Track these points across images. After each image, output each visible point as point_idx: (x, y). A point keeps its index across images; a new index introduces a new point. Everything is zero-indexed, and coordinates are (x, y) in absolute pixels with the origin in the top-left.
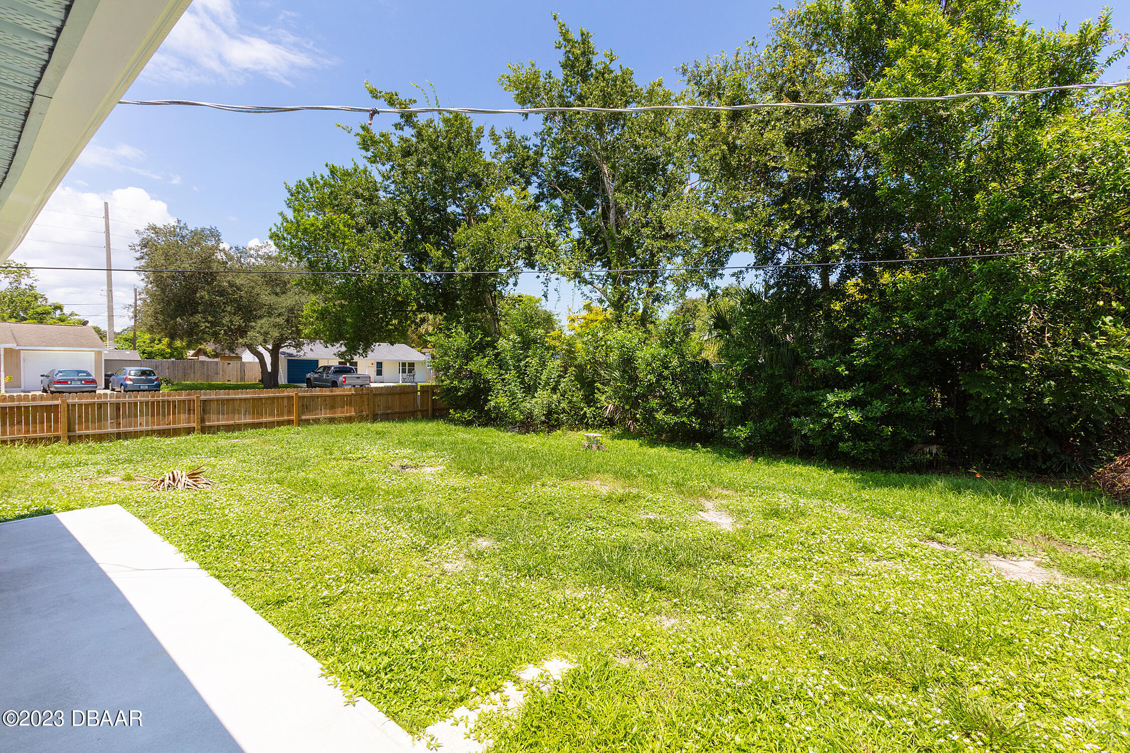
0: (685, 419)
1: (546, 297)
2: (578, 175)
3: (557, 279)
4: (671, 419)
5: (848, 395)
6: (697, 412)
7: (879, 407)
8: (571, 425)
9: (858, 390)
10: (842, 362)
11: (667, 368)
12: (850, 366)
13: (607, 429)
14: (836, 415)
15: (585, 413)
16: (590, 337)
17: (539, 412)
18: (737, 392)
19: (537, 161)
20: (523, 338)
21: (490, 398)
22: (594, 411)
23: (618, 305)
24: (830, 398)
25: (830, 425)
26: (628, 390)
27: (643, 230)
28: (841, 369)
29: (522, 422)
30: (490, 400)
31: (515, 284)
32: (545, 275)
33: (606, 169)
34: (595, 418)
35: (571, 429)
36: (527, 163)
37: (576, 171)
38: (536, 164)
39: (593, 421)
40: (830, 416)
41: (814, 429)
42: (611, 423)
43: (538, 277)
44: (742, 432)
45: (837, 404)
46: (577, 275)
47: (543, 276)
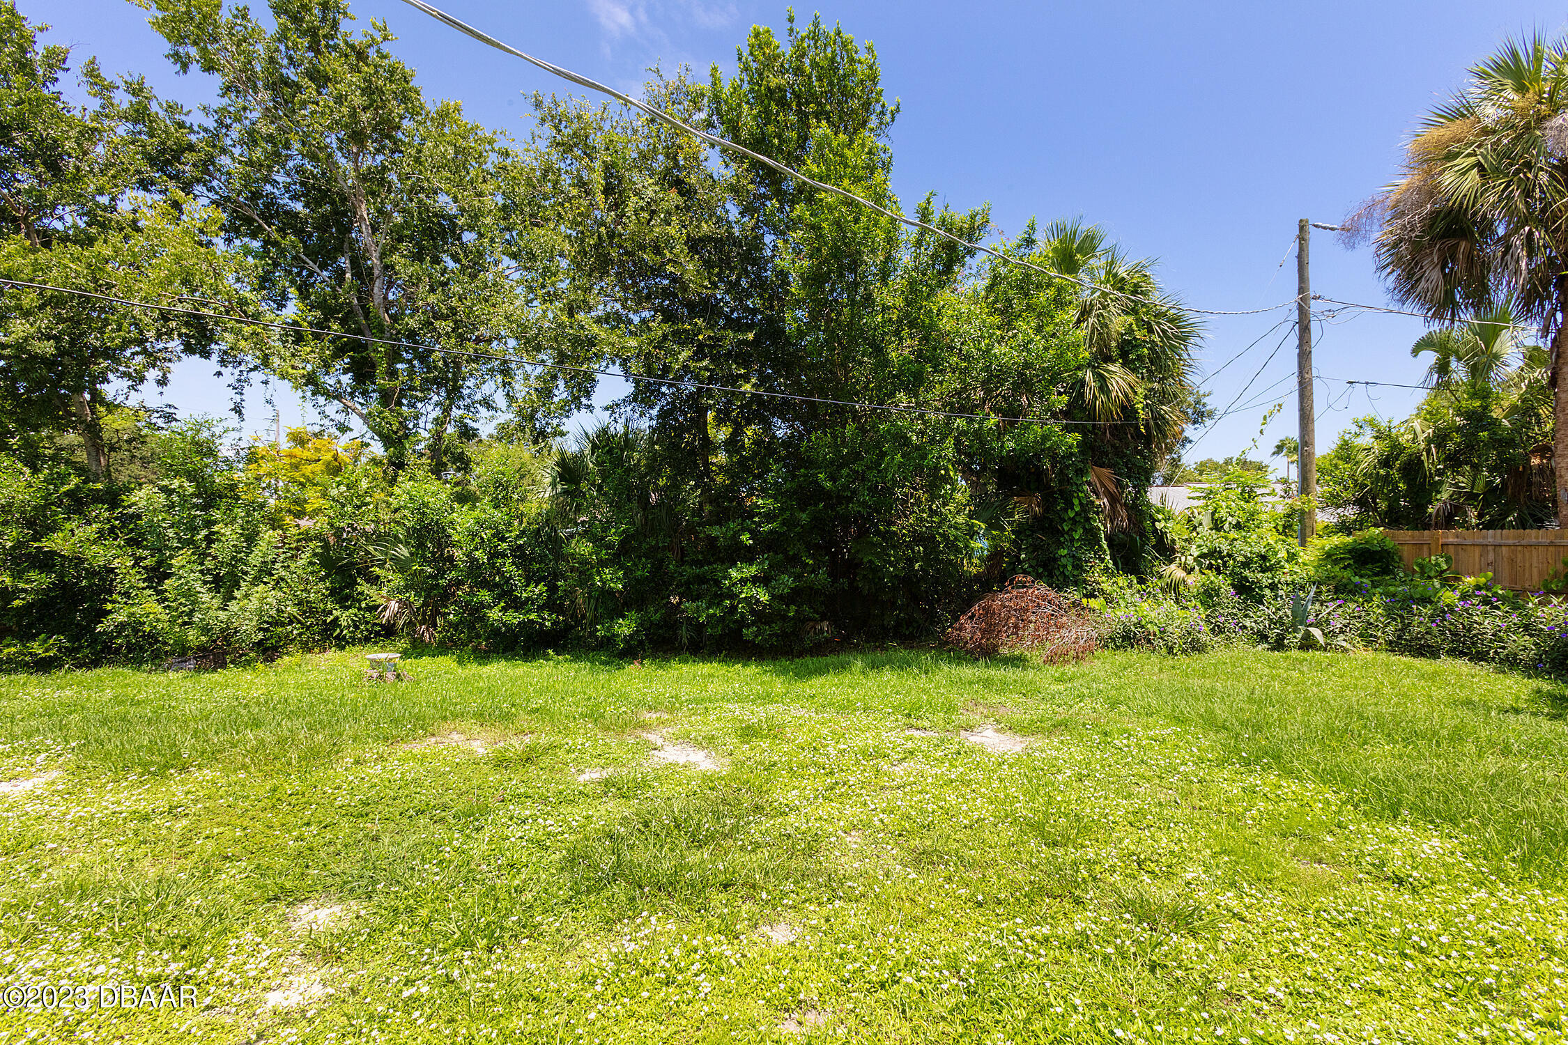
0: (533, 616)
1: (240, 413)
2: (299, 207)
3: (266, 383)
4: (513, 618)
5: (753, 570)
6: (551, 605)
7: (787, 582)
8: (306, 643)
9: (762, 563)
10: (743, 530)
11: (503, 539)
12: (754, 534)
13: (381, 643)
14: (743, 595)
15: (337, 618)
16: (343, 488)
17: (248, 627)
18: (616, 572)
19: (211, 159)
20: (197, 487)
21: (109, 606)
22: (356, 615)
23: (395, 439)
24: (734, 573)
25: (733, 608)
26: (431, 576)
27: (437, 324)
28: (746, 538)
29: (202, 649)
30: (110, 612)
31: (163, 382)
32: (237, 372)
33: (365, 211)
34: (356, 627)
35: (307, 648)
36: (188, 156)
37: (294, 198)
38: (207, 165)
39: (353, 632)
40: (733, 596)
41: (715, 615)
42: (389, 632)
43: (219, 374)
44: (624, 627)
45: (743, 581)
46: (311, 380)
47: (230, 374)
